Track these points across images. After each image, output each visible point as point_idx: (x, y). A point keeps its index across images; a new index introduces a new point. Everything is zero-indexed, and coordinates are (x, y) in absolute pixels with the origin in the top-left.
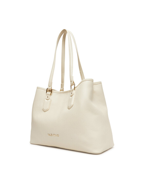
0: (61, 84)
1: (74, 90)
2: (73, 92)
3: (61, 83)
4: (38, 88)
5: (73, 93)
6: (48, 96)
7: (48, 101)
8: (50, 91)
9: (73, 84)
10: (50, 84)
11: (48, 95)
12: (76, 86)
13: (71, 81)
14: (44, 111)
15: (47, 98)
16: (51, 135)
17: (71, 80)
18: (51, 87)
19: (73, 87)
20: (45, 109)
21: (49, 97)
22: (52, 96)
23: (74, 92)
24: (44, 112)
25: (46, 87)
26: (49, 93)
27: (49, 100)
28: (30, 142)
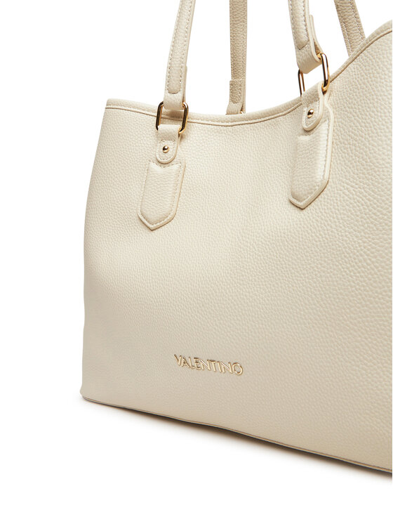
0: (232, 84)
1: (324, 93)
2: (316, 105)
3: (229, 78)
4: (110, 106)
5: (318, 112)
6: (167, 144)
7: (168, 168)
8: (174, 116)
9: (316, 57)
10: (177, 76)
11: (168, 137)
12: (333, 70)
13: (300, 46)
14: (150, 226)
15: (163, 155)
16: (192, 362)
17: (304, 39)
18: (179, 96)
19: (314, 78)
20: (153, 214)
21: (171, 147)
22: (186, 143)
23: (324, 104)
24: (147, 231)
25: (154, 95)
26: (173, 127)
27: (174, 167)
28: (81, 392)
